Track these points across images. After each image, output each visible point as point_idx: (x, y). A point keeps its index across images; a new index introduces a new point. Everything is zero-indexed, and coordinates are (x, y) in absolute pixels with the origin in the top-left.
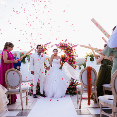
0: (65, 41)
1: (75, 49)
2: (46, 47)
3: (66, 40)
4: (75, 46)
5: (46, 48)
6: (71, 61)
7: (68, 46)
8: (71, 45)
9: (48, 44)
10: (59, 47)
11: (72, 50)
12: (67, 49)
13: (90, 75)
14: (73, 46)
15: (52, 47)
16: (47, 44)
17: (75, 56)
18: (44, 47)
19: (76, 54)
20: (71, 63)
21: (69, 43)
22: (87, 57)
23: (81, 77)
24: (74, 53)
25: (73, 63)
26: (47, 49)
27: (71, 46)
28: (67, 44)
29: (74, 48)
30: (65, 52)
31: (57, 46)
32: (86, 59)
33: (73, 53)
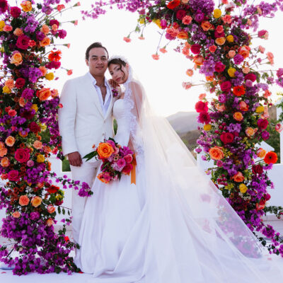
1: (262, 34)
2: (55, 15)
4: (266, 9)
5: (55, 23)
6: (238, 116)
10: (153, 17)
11: (246, 40)
12: (207, 27)
14: (253, 11)
15: (97, 13)
17: (263, 82)
18: (40, 17)
20: (237, 128)
25: (251, 132)
26: (62, 34)
30: (195, 49)
33: (248, 60)
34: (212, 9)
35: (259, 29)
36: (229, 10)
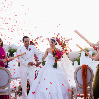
0: (57, 35)
1: (68, 44)
3: (59, 34)
5: (36, 42)
7: (61, 40)
8: (64, 39)
9: (39, 37)
11: (65, 45)
12: (59, 43)
13: (85, 75)
14: (66, 40)
15: (43, 41)
16: (37, 38)
17: (68, 51)
18: (34, 42)
19: (70, 49)
21: (62, 37)
22: (81, 51)
23: (75, 76)
24: (68, 47)
26: (37, 44)
27: (64, 41)
28: (59, 38)
29: (67, 42)
31: (49, 40)
32: (80, 54)
33: (66, 48)
34: (60, 41)
35: (68, 43)
36: (62, 41)
